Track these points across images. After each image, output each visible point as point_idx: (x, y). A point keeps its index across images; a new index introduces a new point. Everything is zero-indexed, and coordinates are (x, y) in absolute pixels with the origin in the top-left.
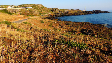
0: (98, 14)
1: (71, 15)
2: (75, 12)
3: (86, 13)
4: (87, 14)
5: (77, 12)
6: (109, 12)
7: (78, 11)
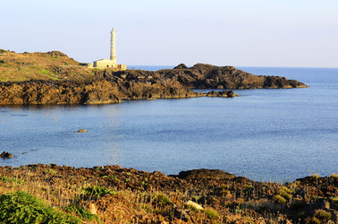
0: (230, 95)
1: (12, 105)
2: (26, 73)
3: (131, 85)
4: (147, 95)
5: (45, 74)
6: (294, 84)
7: (56, 70)
